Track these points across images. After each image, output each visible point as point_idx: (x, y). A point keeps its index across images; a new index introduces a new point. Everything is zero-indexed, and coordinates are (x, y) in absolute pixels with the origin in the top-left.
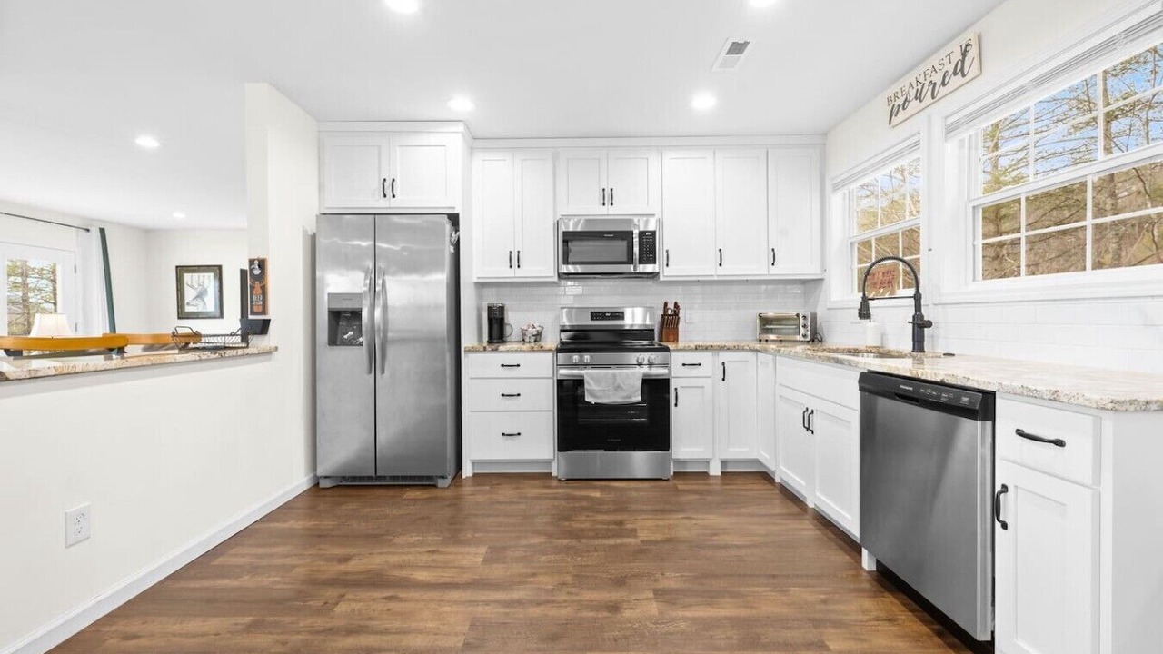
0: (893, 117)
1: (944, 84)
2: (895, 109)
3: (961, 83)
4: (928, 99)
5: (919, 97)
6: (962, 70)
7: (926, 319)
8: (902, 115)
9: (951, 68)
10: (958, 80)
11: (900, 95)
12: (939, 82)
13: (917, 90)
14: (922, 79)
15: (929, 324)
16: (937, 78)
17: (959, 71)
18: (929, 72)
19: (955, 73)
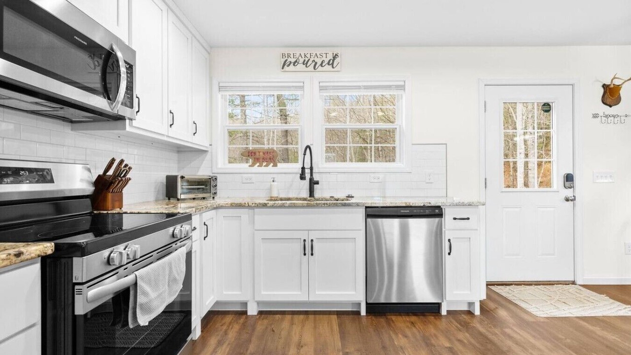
0: (286, 66)
1: (321, 65)
2: (287, 63)
3: (330, 70)
4: (311, 68)
5: (305, 63)
6: (332, 64)
7: (315, 180)
8: (292, 67)
9: (327, 61)
10: (329, 68)
11: (292, 56)
12: (319, 63)
13: (305, 60)
14: (308, 56)
15: (317, 183)
16: (319, 61)
17: (331, 63)
18: (314, 55)
19: (328, 64)
